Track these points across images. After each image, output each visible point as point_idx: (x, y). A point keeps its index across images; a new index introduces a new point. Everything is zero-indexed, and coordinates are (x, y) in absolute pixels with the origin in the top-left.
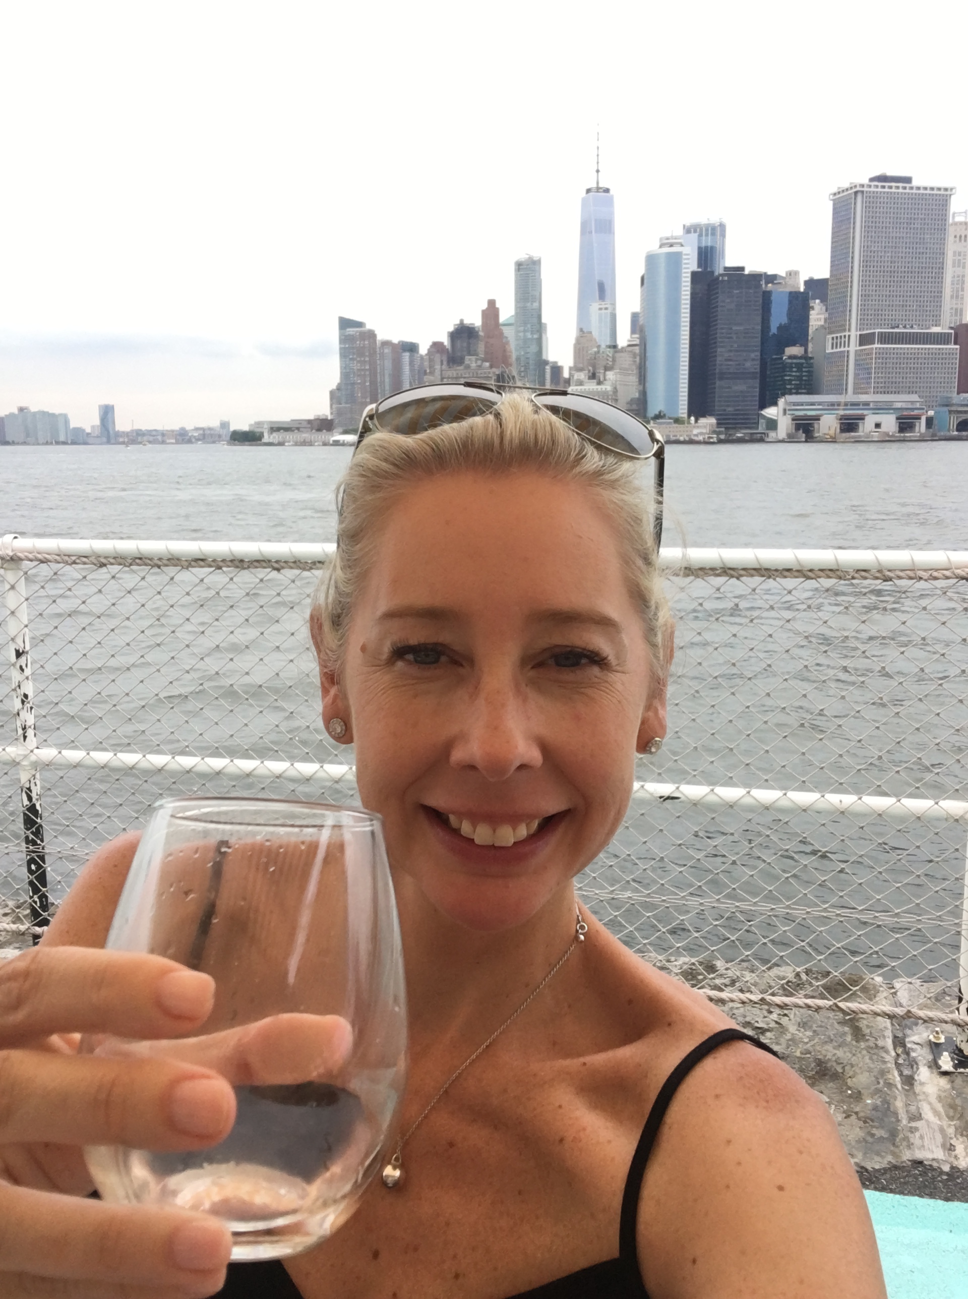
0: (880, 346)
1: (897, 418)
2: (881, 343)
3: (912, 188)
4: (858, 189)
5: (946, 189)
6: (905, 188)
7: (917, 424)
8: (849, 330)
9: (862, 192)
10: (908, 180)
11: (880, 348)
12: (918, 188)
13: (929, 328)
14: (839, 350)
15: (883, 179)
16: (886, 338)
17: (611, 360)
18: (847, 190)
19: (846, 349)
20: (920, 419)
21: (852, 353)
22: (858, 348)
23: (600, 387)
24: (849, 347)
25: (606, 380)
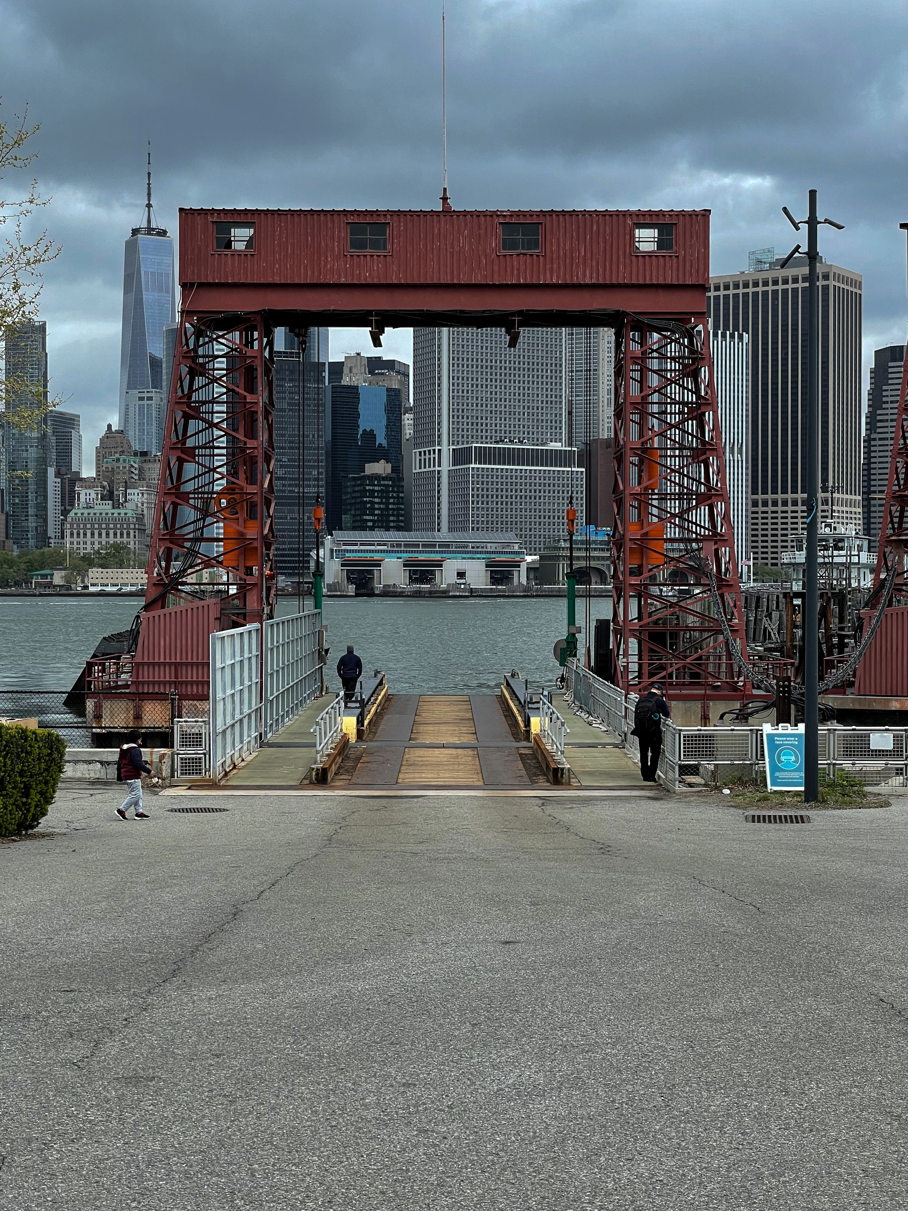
0: (478, 466)
1: (488, 566)
2: (480, 463)
7: (516, 574)
8: (439, 443)
11: (478, 469)
13: (545, 444)
14: (427, 469)
16: (485, 456)
19: (437, 468)
20: (519, 566)
21: (444, 474)
22: (451, 468)
23: (116, 512)
24: (440, 465)
25: (126, 501)
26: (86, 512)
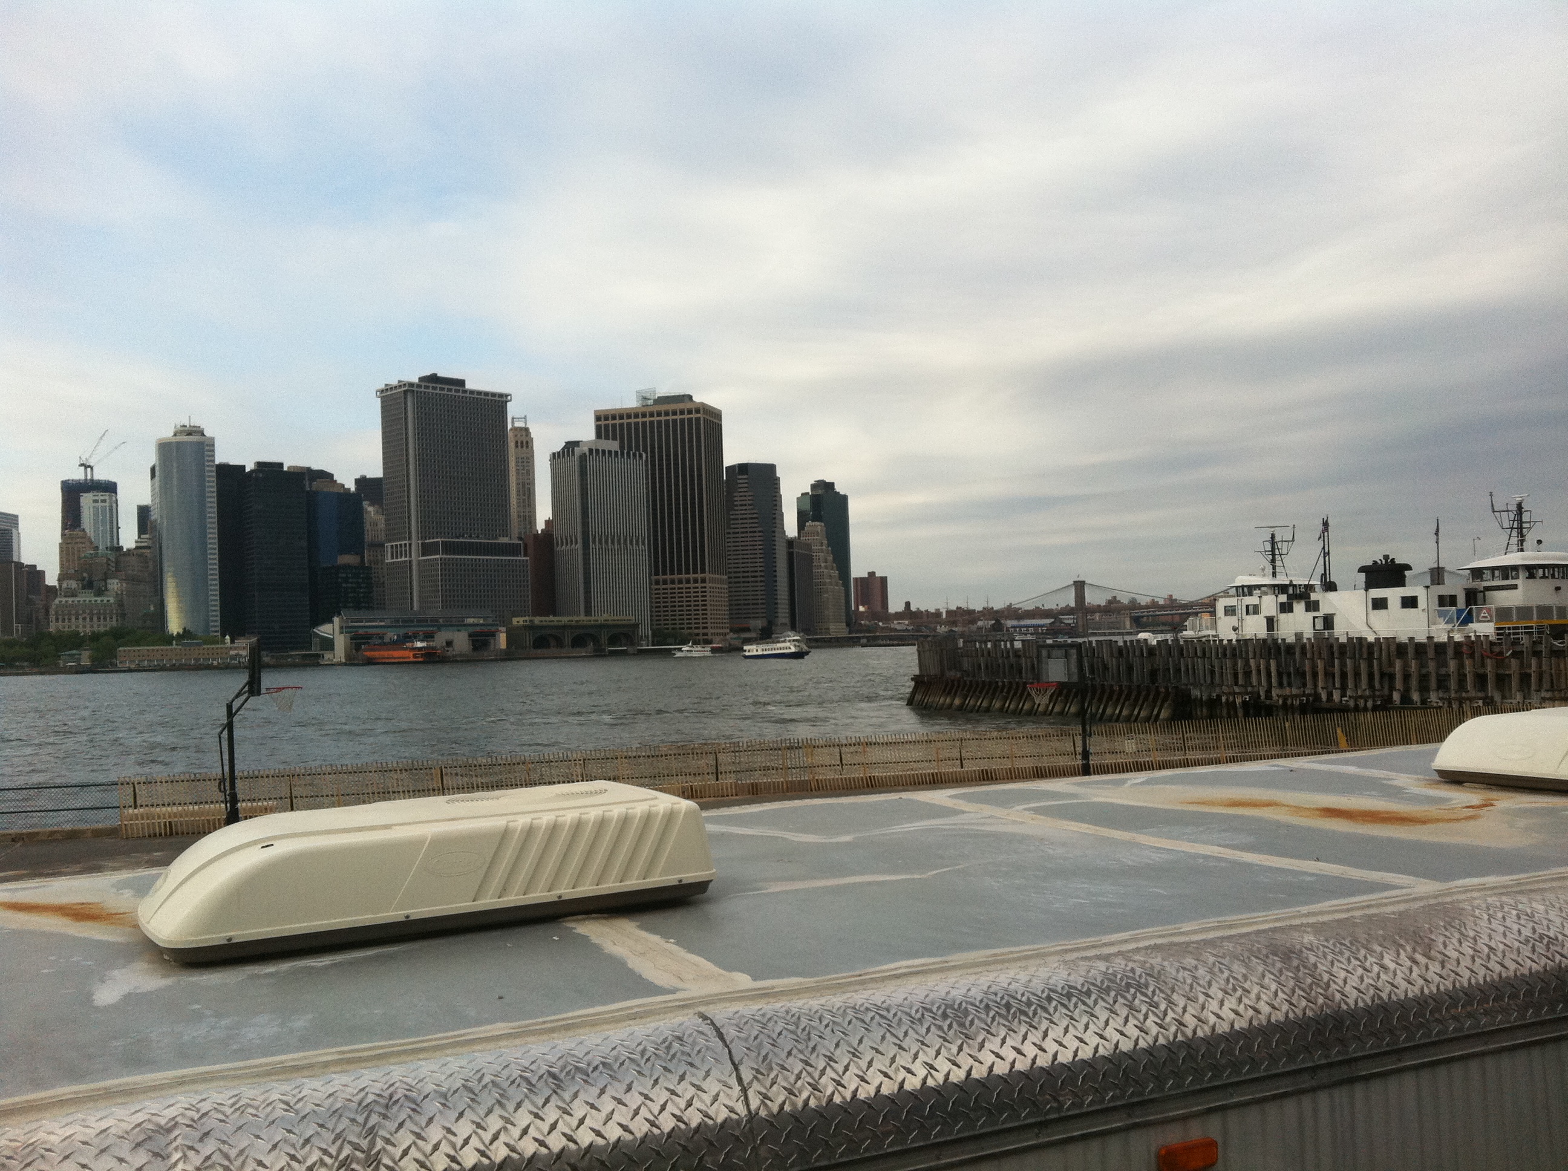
1: (470, 636)
2: (446, 554)
3: (465, 392)
4: (408, 388)
5: (502, 396)
6: (458, 391)
8: (410, 538)
9: (413, 392)
10: (461, 383)
11: (445, 559)
12: (472, 392)
13: (496, 538)
14: (400, 560)
15: (434, 379)
16: (450, 548)
17: (113, 565)
18: (396, 387)
19: (408, 559)
20: (495, 636)
21: (414, 564)
22: (421, 558)
23: (99, 599)
24: (410, 556)
25: (106, 589)
26: (70, 600)
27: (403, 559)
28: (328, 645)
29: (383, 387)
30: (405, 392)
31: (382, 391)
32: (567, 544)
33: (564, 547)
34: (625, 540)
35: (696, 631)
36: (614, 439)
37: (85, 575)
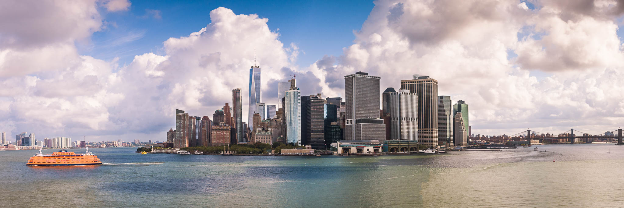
1: (374, 148)
2: (363, 123)
3: (369, 76)
4: (354, 76)
5: (378, 77)
6: (367, 76)
8: (353, 119)
9: (355, 77)
10: (367, 74)
12: (371, 77)
13: (376, 118)
14: (349, 124)
15: (360, 73)
16: (364, 121)
18: (350, 76)
19: (352, 124)
20: (380, 148)
21: (354, 125)
22: (356, 124)
23: (266, 133)
24: (353, 123)
25: (268, 130)
26: (260, 133)
27: (351, 124)
28: (336, 150)
29: (346, 75)
30: (353, 77)
31: (346, 77)
32: (395, 120)
33: (394, 121)
34: (411, 119)
35: (430, 145)
36: (409, 89)
37: (263, 126)
